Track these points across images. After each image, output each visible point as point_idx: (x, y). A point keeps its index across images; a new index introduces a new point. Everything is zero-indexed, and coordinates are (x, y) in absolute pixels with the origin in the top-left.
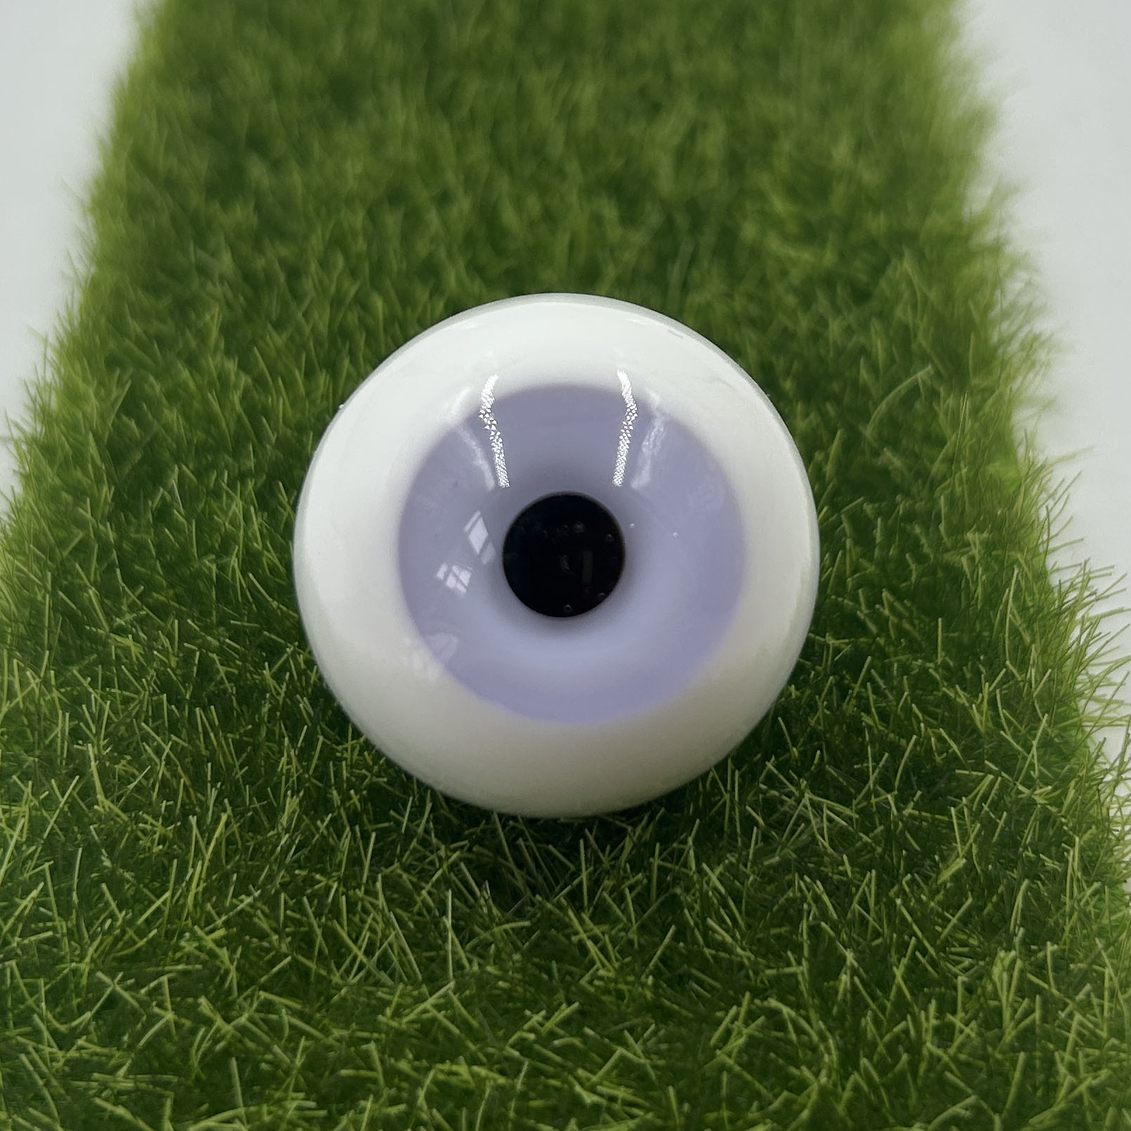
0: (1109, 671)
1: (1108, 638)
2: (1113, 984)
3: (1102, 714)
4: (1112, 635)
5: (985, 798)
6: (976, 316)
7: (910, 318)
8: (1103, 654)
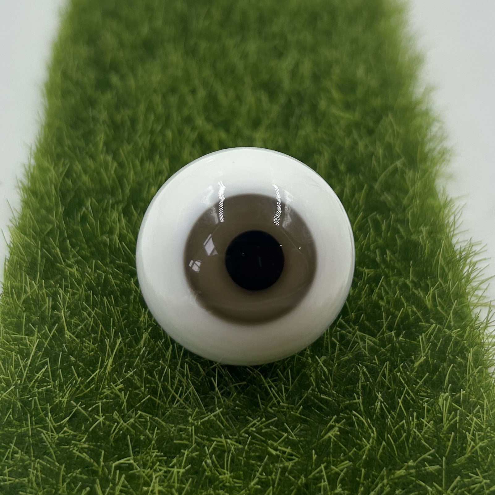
0: (481, 284)
1: (480, 270)
2: (488, 408)
3: (478, 301)
4: (482, 269)
5: (431, 334)
6: (420, 139)
7: (392, 140)
8: (478, 277)
